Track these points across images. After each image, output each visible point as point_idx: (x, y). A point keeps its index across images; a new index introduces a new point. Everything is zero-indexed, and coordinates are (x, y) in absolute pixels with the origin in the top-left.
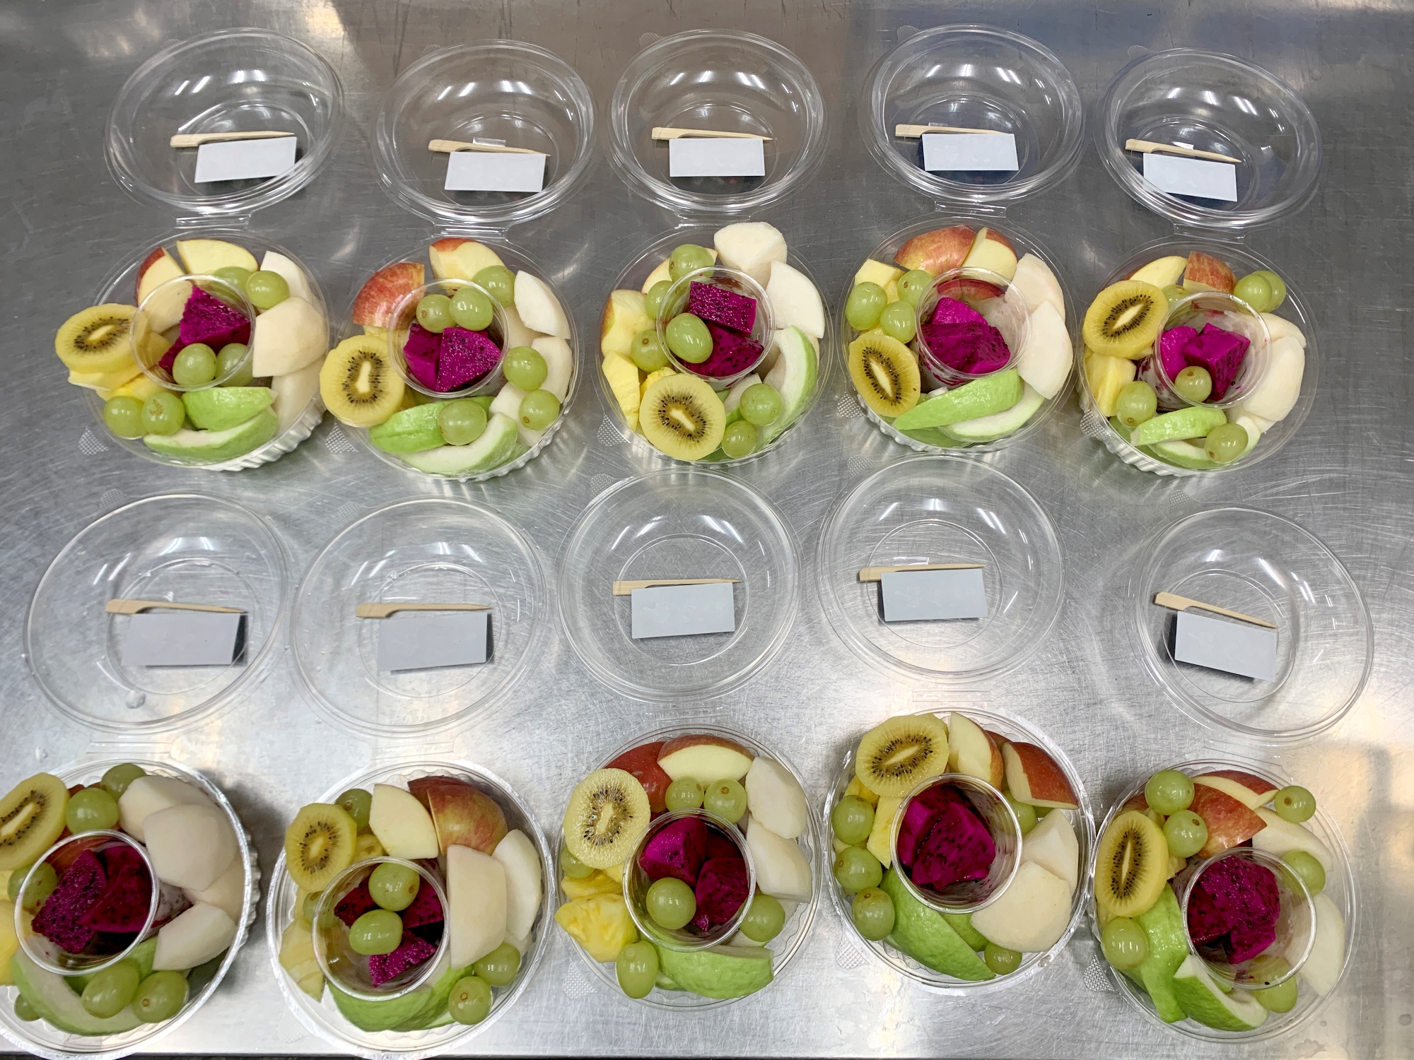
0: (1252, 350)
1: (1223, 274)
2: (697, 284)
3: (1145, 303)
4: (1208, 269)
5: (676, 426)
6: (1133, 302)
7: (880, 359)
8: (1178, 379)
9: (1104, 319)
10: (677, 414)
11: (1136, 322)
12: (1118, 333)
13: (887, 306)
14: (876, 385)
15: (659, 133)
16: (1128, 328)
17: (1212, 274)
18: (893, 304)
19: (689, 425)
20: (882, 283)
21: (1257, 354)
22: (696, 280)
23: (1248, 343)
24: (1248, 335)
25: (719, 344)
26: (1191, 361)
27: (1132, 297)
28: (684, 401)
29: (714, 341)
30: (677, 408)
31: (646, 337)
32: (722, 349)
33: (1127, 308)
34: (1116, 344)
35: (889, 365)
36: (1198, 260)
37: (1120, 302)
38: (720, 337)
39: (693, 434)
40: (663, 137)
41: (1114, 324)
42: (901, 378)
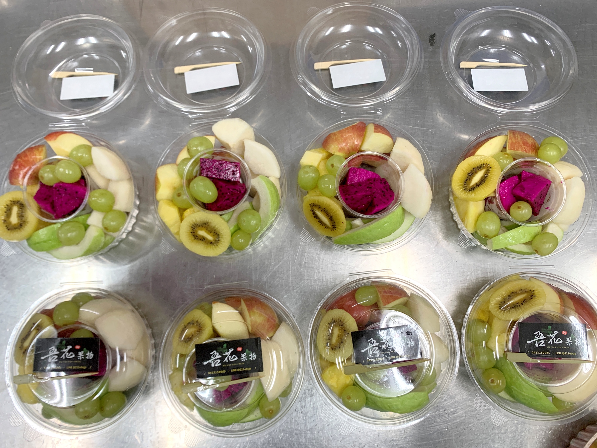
0: (553, 185)
1: (530, 143)
2: (203, 159)
3: (486, 167)
4: (521, 142)
5: (203, 239)
6: (479, 168)
7: (320, 210)
8: (512, 210)
9: (464, 180)
10: (202, 233)
11: (483, 181)
12: (473, 189)
13: (319, 178)
14: (321, 222)
15: (178, 70)
16: (478, 185)
17: (524, 145)
18: (324, 177)
19: (210, 237)
20: (315, 164)
21: (556, 188)
22: (202, 157)
23: (550, 182)
24: (549, 177)
25: (221, 191)
26: (518, 199)
27: (478, 165)
28: (205, 225)
29: (218, 189)
30: (201, 230)
31: (179, 192)
32: (223, 194)
33: (476, 172)
34: (472, 195)
35: (326, 211)
36: (515, 137)
37: (472, 169)
38: (221, 187)
39: (213, 242)
40: (181, 72)
41: (470, 183)
42: (334, 217)
